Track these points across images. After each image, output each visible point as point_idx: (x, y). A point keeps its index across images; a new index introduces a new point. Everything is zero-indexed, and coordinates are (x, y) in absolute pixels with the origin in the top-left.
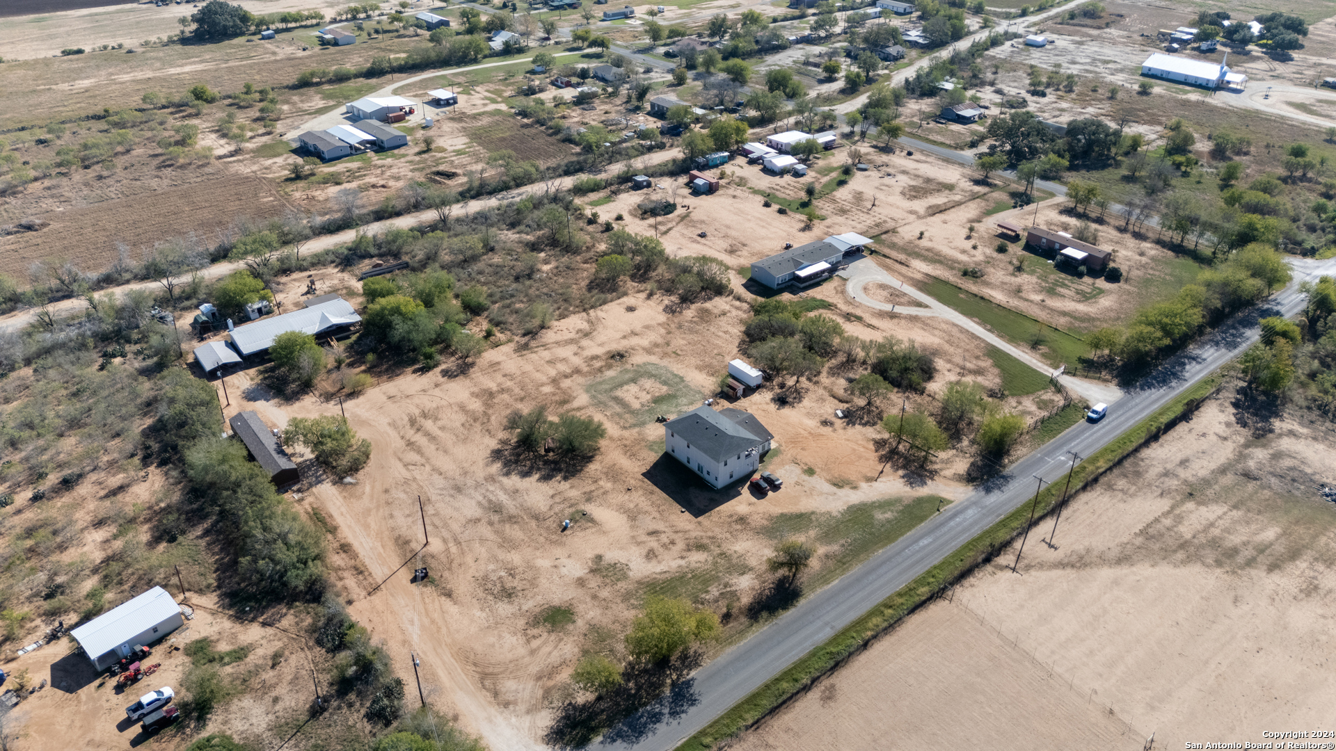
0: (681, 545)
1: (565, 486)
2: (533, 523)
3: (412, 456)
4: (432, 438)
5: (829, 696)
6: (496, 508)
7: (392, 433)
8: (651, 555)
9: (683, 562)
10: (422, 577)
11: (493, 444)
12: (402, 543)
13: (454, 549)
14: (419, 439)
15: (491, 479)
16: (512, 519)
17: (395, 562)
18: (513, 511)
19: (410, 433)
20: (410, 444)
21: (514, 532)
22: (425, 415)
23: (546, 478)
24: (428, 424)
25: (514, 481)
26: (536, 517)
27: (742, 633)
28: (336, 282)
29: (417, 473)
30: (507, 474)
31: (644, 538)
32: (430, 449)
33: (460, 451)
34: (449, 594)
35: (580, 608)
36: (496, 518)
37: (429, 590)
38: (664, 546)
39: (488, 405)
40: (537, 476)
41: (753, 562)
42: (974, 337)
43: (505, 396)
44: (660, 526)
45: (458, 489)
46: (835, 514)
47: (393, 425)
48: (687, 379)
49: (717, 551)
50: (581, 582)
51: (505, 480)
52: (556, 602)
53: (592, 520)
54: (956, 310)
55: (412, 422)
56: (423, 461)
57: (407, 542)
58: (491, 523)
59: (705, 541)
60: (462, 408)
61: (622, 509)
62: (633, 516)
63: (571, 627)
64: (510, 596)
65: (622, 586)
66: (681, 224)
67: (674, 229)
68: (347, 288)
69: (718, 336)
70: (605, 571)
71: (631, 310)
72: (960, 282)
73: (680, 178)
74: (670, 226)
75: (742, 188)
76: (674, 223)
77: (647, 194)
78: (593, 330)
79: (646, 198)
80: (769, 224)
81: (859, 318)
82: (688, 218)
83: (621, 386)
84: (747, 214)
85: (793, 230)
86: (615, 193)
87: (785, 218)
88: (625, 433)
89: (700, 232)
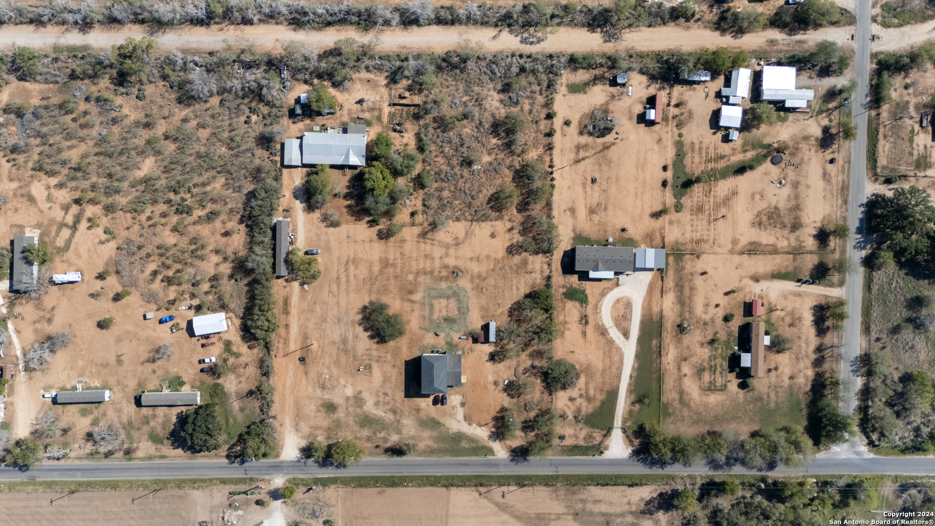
0: (389, 407)
1: (375, 346)
2: (351, 359)
3: (334, 288)
4: (348, 280)
5: (380, 493)
6: (345, 342)
7: (335, 265)
8: (377, 404)
9: (383, 415)
10: (302, 360)
11: (367, 300)
13: (319, 353)
15: (353, 323)
16: (346, 351)
17: (298, 346)
18: (349, 347)
19: (342, 271)
21: (343, 359)
22: (354, 261)
23: (371, 337)
24: (352, 270)
25: (360, 330)
26: (355, 358)
27: (378, 454)
28: (378, 98)
29: (330, 300)
30: (360, 324)
31: (381, 394)
32: (343, 287)
33: (352, 297)
34: (306, 374)
35: (340, 409)
36: (342, 347)
37: (302, 367)
38: (384, 403)
39: (381, 272)
40: (369, 333)
41: (404, 432)
42: (619, 377)
43: (391, 270)
44: (390, 392)
45: (339, 321)
46: (450, 431)
47: (339, 259)
48: (470, 313)
49: (398, 418)
50: (348, 399)
51: (357, 327)
52: (334, 402)
53: (371, 372)
54: (637, 351)
55: (347, 262)
56: (336, 294)
57: (307, 338)
58: (338, 349)
59: (398, 411)
60: (371, 265)
61: (384, 374)
62: (386, 380)
63: (332, 415)
64: (323, 388)
65: (358, 410)
66: (595, 157)
67: (587, 160)
68: (380, 110)
69: (512, 290)
70: (358, 400)
71: (493, 236)
72: (669, 330)
73: (653, 86)
74: (587, 154)
75: (676, 131)
76: (593, 152)
77: (613, 97)
78: (463, 242)
79: (607, 103)
80: (642, 194)
81: (587, 323)
82: (606, 151)
83: (440, 297)
84: (643, 171)
85: (648, 211)
86: (596, 80)
87: (659, 192)
88: (418, 331)
89: (597, 175)
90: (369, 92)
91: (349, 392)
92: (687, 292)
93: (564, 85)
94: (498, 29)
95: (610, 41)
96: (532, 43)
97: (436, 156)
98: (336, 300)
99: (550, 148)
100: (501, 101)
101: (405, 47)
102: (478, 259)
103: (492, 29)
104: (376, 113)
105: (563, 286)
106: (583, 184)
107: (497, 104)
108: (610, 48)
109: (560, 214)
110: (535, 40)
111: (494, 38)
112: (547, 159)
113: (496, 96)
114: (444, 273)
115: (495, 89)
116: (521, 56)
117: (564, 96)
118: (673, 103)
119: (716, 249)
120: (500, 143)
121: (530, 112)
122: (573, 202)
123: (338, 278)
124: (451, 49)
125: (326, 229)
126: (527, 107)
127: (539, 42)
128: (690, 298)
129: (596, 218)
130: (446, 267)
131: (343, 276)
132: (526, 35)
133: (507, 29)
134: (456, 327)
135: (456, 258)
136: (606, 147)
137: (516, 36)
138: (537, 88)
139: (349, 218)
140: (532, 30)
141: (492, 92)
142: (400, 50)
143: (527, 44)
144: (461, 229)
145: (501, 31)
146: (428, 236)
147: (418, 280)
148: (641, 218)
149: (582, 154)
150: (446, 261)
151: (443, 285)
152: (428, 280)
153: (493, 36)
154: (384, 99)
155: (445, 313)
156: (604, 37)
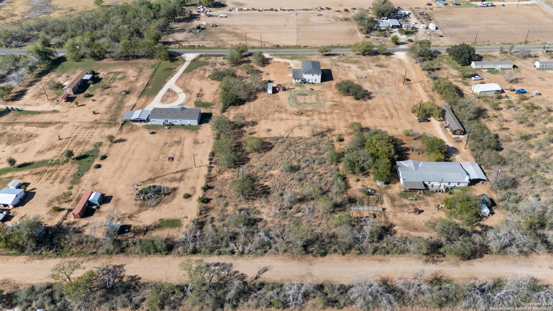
0: (341, 66)
2: (373, 81)
3: (398, 106)
4: (388, 110)
5: (339, 44)
6: (380, 86)
7: (401, 116)
8: (349, 67)
9: (344, 64)
10: (408, 80)
11: (369, 101)
12: (410, 88)
13: (397, 82)
14: (392, 110)
15: (376, 93)
16: (377, 83)
17: (414, 85)
19: (395, 113)
20: (397, 110)
21: (379, 81)
22: (387, 118)
23: (361, 88)
24: (387, 114)
26: (370, 81)
27: (343, 54)
28: (399, 215)
29: (398, 101)
30: (371, 92)
31: (347, 70)
32: (390, 107)
33: (381, 103)
34: (403, 76)
35: (374, 66)
36: (382, 85)
37: (407, 78)
38: (344, 68)
39: (362, 113)
40: (363, 89)
41: (328, 60)
42: (181, 76)
43: (353, 114)
44: (341, 71)
45: (388, 94)
46: (298, 60)
47: (400, 118)
48: (287, 97)
49: (334, 63)
50: (370, 69)
51: (373, 92)
52: (379, 68)
53: (357, 76)
54: (164, 85)
55: (392, 117)
56: (395, 104)
58: (384, 84)
59: (334, 65)
60: (371, 116)
61: (347, 76)
62: (345, 74)
63: (378, 64)
64: (388, 72)
65: (361, 65)
66: (165, 174)
67: (175, 171)
68: (394, 206)
69: (254, 107)
70: (363, 68)
71: (269, 130)
72: (137, 92)
73: (80, 226)
74: (174, 175)
75: (73, 191)
76: (166, 177)
77: (130, 217)
78: (295, 127)
79: (139, 211)
80: (128, 152)
81: (198, 94)
82: (153, 177)
83: (311, 103)
84: (121, 165)
85: (126, 143)
86: (146, 230)
87: (111, 153)
88: (326, 90)
89: (167, 162)
90: (411, 220)
91: (369, 71)
92: (114, 106)
93: (184, 227)
94: (259, 280)
95: (115, 267)
96: (217, 264)
97: (325, 173)
98: (394, 102)
99: (210, 178)
100: (259, 213)
102: (282, 119)
103: (267, 281)
104: (397, 203)
105: (213, 108)
106: (183, 157)
107: (263, 210)
108: (117, 260)
109: (209, 141)
110: (213, 268)
111: (266, 270)
112: (214, 172)
114: (310, 113)
115: (266, 222)
116: (233, 252)
117: (186, 217)
118: (64, 213)
119: (78, 124)
120: (261, 182)
121: (227, 205)
122: (194, 147)
124: (320, 259)
126: (230, 209)
128: (114, 103)
129: (176, 139)
130: (309, 116)
132: (224, 273)
133: (248, 280)
134: (297, 92)
135: (300, 120)
136: (151, 180)
137: (236, 272)
138: (217, 224)
139: (399, 138)
140: (215, 279)
141: (269, 219)
142: (385, 258)
143: (223, 264)
144: (297, 133)
145: (256, 278)
146: (326, 130)
147: (330, 110)
148: (135, 140)
149: (178, 175)
150: (308, 118)
151: (309, 108)
152: (322, 110)
153: (266, 273)
154: (392, 214)
155: (307, 97)
156: (121, 272)
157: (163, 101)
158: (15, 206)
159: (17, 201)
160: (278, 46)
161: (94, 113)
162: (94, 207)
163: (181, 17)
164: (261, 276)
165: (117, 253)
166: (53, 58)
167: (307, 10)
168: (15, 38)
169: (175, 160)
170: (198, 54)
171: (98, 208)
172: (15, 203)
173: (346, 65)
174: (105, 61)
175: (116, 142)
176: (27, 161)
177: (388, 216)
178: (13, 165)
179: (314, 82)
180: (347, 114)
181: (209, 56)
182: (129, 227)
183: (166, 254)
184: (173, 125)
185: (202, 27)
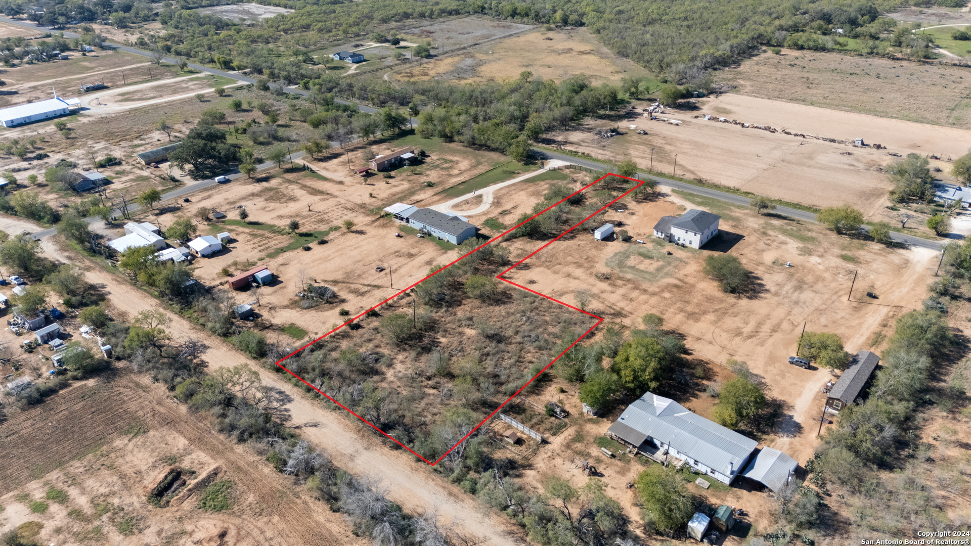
0: (769, 238)
1: (758, 272)
2: (797, 275)
4: (760, 324)
6: (798, 287)
7: (771, 341)
8: (783, 243)
9: (780, 236)
10: (873, 297)
11: (744, 301)
12: (858, 309)
15: (776, 294)
16: (801, 281)
17: (872, 307)
18: (794, 282)
19: (764, 334)
21: (810, 279)
22: (739, 334)
23: (758, 278)
24: (748, 329)
25: (770, 288)
26: (791, 275)
28: (558, 461)
29: (799, 320)
30: (767, 290)
31: (774, 246)
32: (771, 322)
33: (763, 310)
34: (873, 287)
35: (836, 254)
36: (805, 286)
37: (876, 292)
38: (773, 241)
39: (705, 313)
40: (759, 281)
41: (761, 222)
42: (513, 185)
44: (761, 244)
45: (796, 303)
47: (761, 344)
48: (616, 252)
49: (763, 230)
50: (821, 256)
51: (772, 291)
52: (841, 260)
53: (776, 260)
55: (750, 337)
56: (786, 321)
57: (855, 307)
58: (812, 286)
59: (759, 233)
60: (716, 322)
61: (759, 254)
62: (760, 251)
63: (850, 254)
64: (851, 272)
65: (811, 247)
66: (355, 282)
67: (368, 283)
68: (568, 446)
70: (807, 252)
71: (532, 282)
72: (442, 187)
74: (361, 287)
76: (352, 285)
77: (272, 308)
78: (573, 291)
79: (286, 307)
80: (351, 246)
81: (505, 211)
82: (340, 280)
83: (642, 271)
84: (328, 256)
85: (361, 236)
86: (270, 327)
87: (336, 241)
88: (692, 262)
89: (373, 271)
90: (567, 475)
91: (814, 259)
92: (400, 195)
94: (297, 431)
95: (203, 345)
96: (280, 393)
97: (531, 362)
98: (790, 317)
99: (390, 306)
101: (450, 494)
102: (569, 276)
103: (303, 436)
104: (579, 446)
105: (499, 232)
106: (394, 272)
108: (211, 341)
110: (272, 394)
111: (315, 425)
112: (404, 301)
113: (390, 374)
114: (620, 283)
115: (383, 380)
116: (310, 390)
117: (315, 333)
120: (439, 335)
121: (370, 340)
123: (774, 330)
124: (386, 450)
125: (762, 375)
126: (367, 346)
127: (271, 389)
128: (402, 192)
129: (413, 251)
130: (614, 285)
131: (766, 328)
132: (276, 405)
133: (288, 424)
134: (642, 250)
135: (594, 285)
136: (334, 282)
137: (287, 410)
138: (333, 354)
139: (716, 369)
140: (261, 405)
141: (391, 378)
142: (462, 496)
143: (287, 396)
144: (564, 299)
145: (297, 427)
146: (612, 311)
147: (657, 290)
148: (374, 237)
149: (366, 289)
150: (609, 288)
151: (629, 276)
152: (645, 285)
153: (314, 428)
154: (549, 454)
155: (647, 261)
156: (201, 352)
157: (456, 206)
158: (203, 256)
159: (209, 251)
160: (700, 182)
161: (371, 195)
162: (254, 284)
163: (612, 113)
164: (304, 428)
165: (219, 335)
166: (403, 128)
167: (833, 141)
168: (394, 99)
169: (383, 272)
170: (568, 164)
171: (258, 287)
172: (206, 253)
173: (782, 238)
174: (452, 145)
175: (353, 232)
176: (261, 220)
177: (542, 453)
178: (243, 218)
179: (687, 244)
180: (679, 305)
181: (581, 169)
182: (258, 316)
183: (254, 358)
184: (430, 235)
185: (620, 130)
